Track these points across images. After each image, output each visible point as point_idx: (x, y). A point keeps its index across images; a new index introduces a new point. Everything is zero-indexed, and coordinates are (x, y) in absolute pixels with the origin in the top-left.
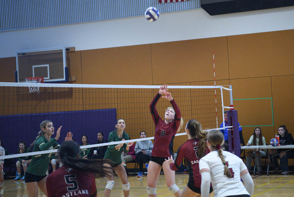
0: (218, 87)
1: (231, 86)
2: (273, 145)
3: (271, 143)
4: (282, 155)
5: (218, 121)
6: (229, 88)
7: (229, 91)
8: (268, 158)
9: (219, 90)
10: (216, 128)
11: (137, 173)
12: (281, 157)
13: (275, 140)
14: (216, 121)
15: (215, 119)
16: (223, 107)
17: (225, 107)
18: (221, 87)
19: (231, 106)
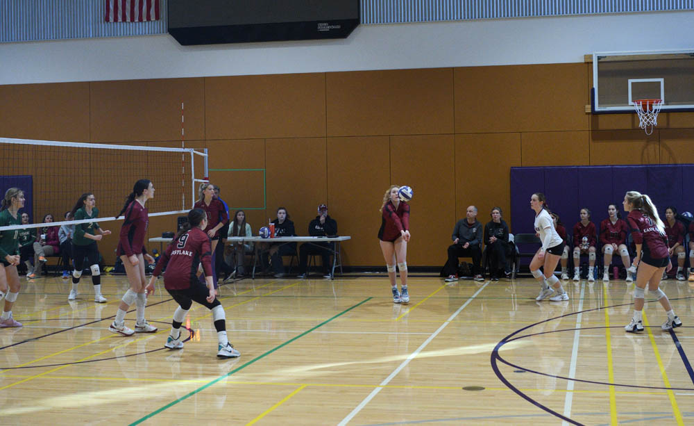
0: (186, 150)
1: (206, 150)
2: (263, 236)
3: (261, 233)
4: (273, 251)
5: (185, 199)
6: (203, 152)
7: (203, 157)
8: (254, 254)
9: (188, 154)
10: (182, 209)
11: (61, 272)
12: (272, 254)
13: (266, 229)
14: (181, 200)
15: (181, 196)
16: (194, 180)
17: (196, 180)
18: (192, 151)
19: (205, 179)
